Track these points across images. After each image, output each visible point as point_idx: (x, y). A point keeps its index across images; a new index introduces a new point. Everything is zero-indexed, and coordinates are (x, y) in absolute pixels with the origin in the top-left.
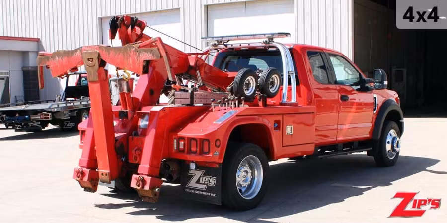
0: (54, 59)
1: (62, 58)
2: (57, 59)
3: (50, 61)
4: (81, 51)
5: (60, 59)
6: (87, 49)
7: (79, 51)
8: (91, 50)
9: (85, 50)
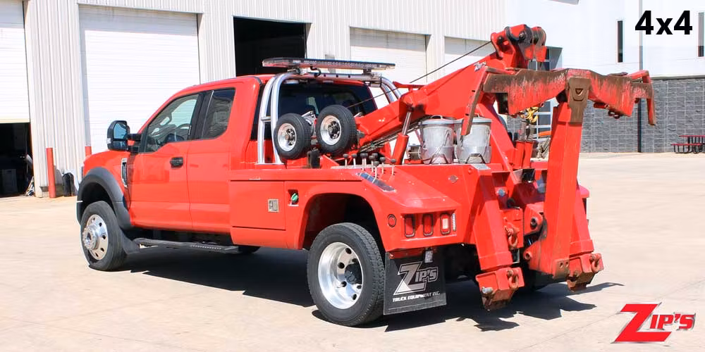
0: (519, 83)
1: (533, 83)
2: (525, 83)
3: (512, 85)
4: (566, 75)
5: (530, 84)
6: (574, 73)
7: (563, 74)
8: (580, 75)
9: (571, 75)
